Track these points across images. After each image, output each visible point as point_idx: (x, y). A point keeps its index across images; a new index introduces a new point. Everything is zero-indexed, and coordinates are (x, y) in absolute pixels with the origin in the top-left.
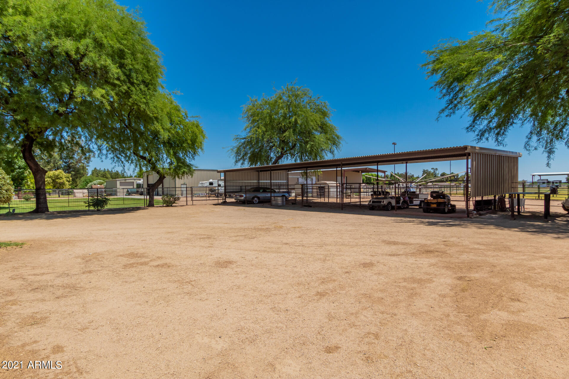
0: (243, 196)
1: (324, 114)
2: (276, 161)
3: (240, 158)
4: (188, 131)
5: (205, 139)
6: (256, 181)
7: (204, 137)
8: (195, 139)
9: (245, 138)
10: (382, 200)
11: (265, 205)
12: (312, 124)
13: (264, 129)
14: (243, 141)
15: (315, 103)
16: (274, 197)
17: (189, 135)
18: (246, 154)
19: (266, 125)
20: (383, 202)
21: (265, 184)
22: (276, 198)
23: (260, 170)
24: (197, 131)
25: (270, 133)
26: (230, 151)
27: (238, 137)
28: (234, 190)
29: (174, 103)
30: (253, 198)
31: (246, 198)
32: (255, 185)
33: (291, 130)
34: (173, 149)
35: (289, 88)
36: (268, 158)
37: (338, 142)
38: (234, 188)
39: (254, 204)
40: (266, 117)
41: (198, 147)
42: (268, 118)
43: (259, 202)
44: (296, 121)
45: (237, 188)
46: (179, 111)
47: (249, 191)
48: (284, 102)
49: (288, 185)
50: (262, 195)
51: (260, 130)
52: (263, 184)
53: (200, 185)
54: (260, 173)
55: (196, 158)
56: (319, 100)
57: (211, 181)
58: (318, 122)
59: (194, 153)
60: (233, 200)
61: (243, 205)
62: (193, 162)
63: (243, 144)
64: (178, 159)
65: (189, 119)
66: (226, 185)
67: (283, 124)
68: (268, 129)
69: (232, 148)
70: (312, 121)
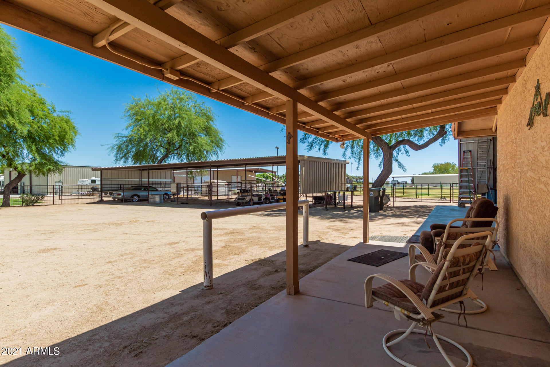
0: (120, 195)
1: (209, 119)
2: (162, 160)
3: (121, 156)
4: (55, 127)
5: (78, 136)
6: (138, 180)
7: (76, 133)
8: (65, 135)
9: (126, 137)
10: (245, 197)
11: (143, 202)
12: (195, 127)
13: (147, 129)
14: (125, 139)
15: (200, 107)
16: (152, 195)
17: (56, 131)
18: (128, 152)
19: (149, 125)
20: (246, 199)
21: (145, 183)
22: (154, 196)
23: (142, 169)
24: (67, 127)
25: (153, 133)
26: (110, 149)
27: (120, 135)
28: (112, 189)
29: (38, 96)
30: (133, 196)
31: (124, 196)
32: (137, 183)
33: (175, 131)
34: (35, 145)
35: (173, 91)
36: (154, 157)
37: (222, 145)
38: (113, 186)
39: (133, 202)
40: (149, 117)
41: (69, 144)
42: (151, 118)
43: (139, 201)
44: (179, 123)
45: (116, 186)
46: (44, 104)
47: (128, 189)
48: (168, 104)
50: (142, 193)
51: (142, 130)
52: (143, 183)
53: (79, 183)
54: (143, 171)
55: (66, 154)
56: (204, 104)
57: (93, 178)
58: (201, 125)
59: (64, 150)
60: (110, 199)
61: (122, 203)
62: (61, 159)
63: (124, 142)
64: (43, 156)
65: (57, 113)
66: (103, 183)
67: (167, 125)
68: (151, 129)
69: (112, 145)
70: (196, 124)
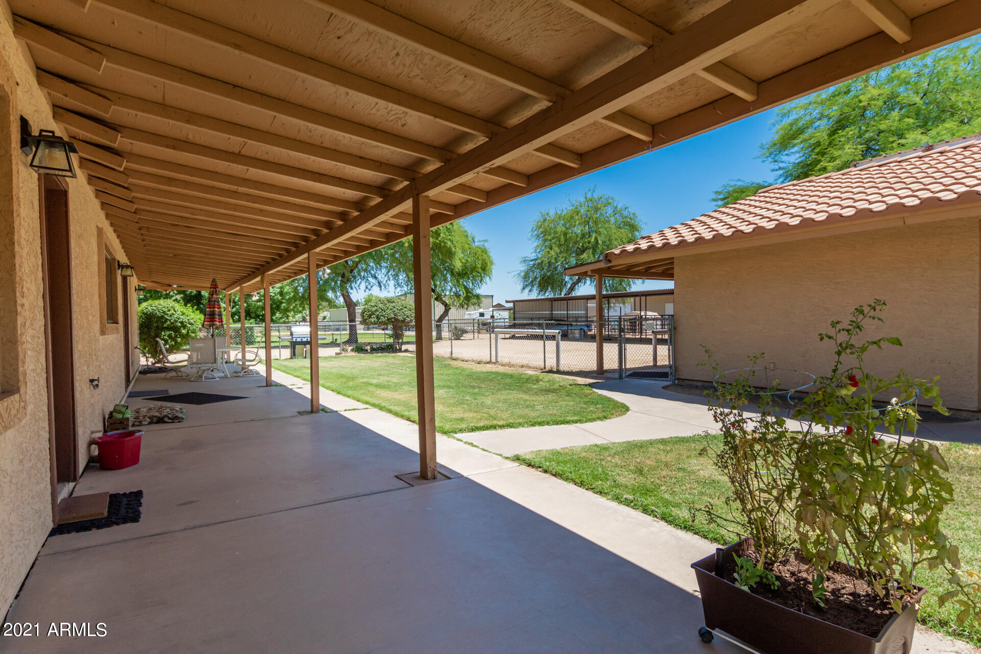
2: (572, 289)
3: (528, 283)
4: (478, 258)
6: (549, 312)
7: (492, 263)
8: (485, 267)
9: (534, 260)
13: (558, 251)
14: (532, 263)
15: (622, 214)
17: (479, 263)
18: (534, 279)
19: (560, 246)
21: (559, 316)
22: (573, 331)
23: (553, 300)
24: (487, 258)
25: (565, 255)
27: (527, 259)
32: (547, 316)
33: (591, 251)
35: (588, 198)
38: (524, 320)
40: (561, 235)
44: (596, 239)
45: (528, 320)
48: (581, 217)
49: (587, 317)
51: (552, 253)
52: (556, 316)
54: (553, 302)
57: (481, 311)
63: (531, 267)
65: (477, 243)
67: (581, 244)
68: (562, 250)
69: (518, 272)
70: (616, 239)
